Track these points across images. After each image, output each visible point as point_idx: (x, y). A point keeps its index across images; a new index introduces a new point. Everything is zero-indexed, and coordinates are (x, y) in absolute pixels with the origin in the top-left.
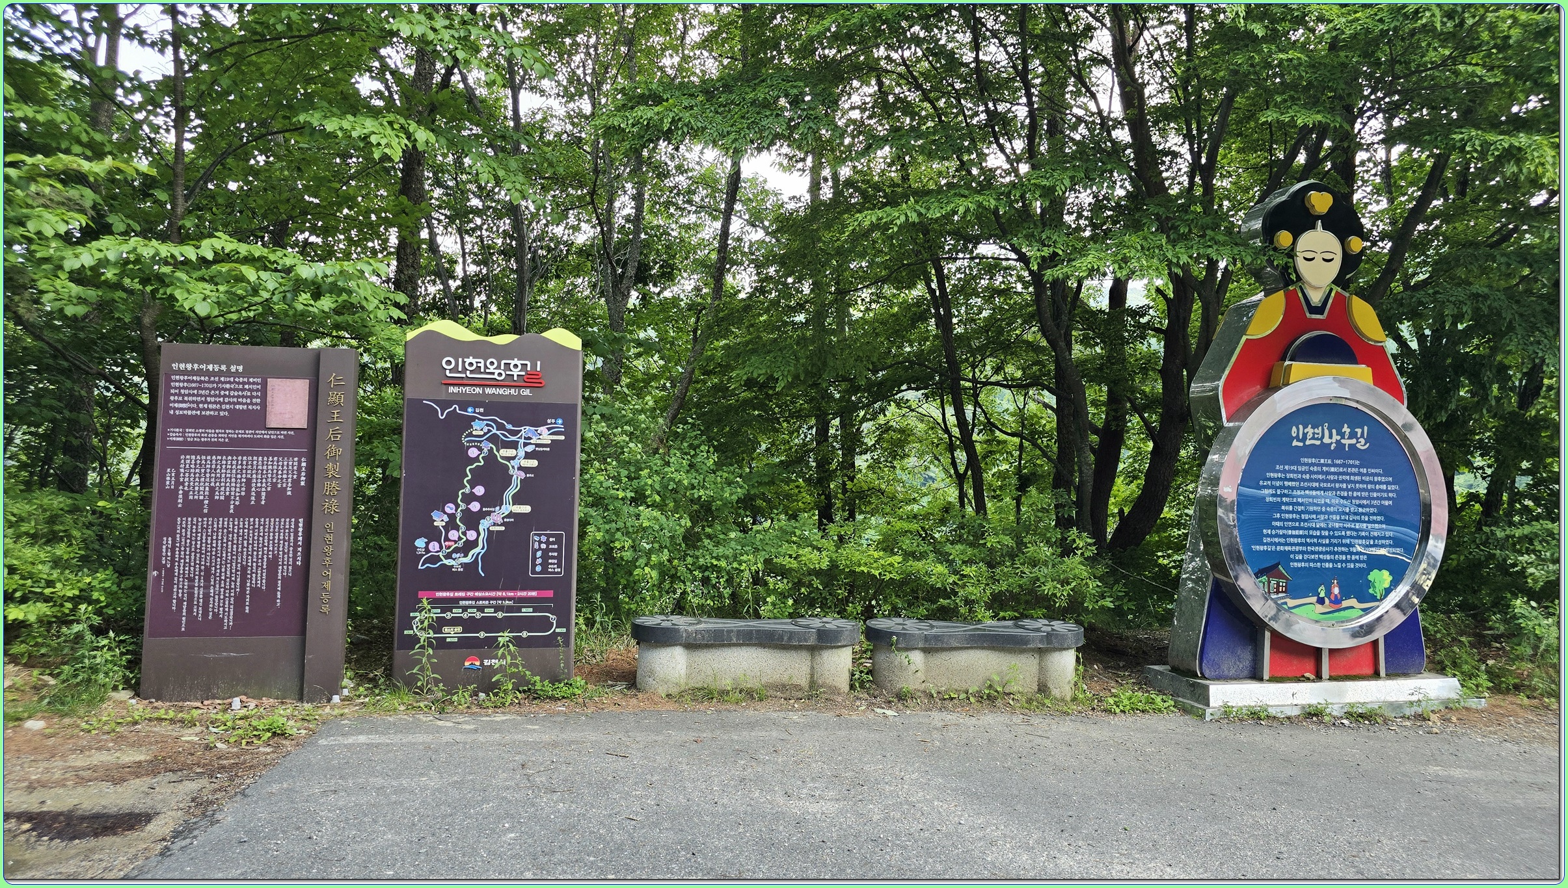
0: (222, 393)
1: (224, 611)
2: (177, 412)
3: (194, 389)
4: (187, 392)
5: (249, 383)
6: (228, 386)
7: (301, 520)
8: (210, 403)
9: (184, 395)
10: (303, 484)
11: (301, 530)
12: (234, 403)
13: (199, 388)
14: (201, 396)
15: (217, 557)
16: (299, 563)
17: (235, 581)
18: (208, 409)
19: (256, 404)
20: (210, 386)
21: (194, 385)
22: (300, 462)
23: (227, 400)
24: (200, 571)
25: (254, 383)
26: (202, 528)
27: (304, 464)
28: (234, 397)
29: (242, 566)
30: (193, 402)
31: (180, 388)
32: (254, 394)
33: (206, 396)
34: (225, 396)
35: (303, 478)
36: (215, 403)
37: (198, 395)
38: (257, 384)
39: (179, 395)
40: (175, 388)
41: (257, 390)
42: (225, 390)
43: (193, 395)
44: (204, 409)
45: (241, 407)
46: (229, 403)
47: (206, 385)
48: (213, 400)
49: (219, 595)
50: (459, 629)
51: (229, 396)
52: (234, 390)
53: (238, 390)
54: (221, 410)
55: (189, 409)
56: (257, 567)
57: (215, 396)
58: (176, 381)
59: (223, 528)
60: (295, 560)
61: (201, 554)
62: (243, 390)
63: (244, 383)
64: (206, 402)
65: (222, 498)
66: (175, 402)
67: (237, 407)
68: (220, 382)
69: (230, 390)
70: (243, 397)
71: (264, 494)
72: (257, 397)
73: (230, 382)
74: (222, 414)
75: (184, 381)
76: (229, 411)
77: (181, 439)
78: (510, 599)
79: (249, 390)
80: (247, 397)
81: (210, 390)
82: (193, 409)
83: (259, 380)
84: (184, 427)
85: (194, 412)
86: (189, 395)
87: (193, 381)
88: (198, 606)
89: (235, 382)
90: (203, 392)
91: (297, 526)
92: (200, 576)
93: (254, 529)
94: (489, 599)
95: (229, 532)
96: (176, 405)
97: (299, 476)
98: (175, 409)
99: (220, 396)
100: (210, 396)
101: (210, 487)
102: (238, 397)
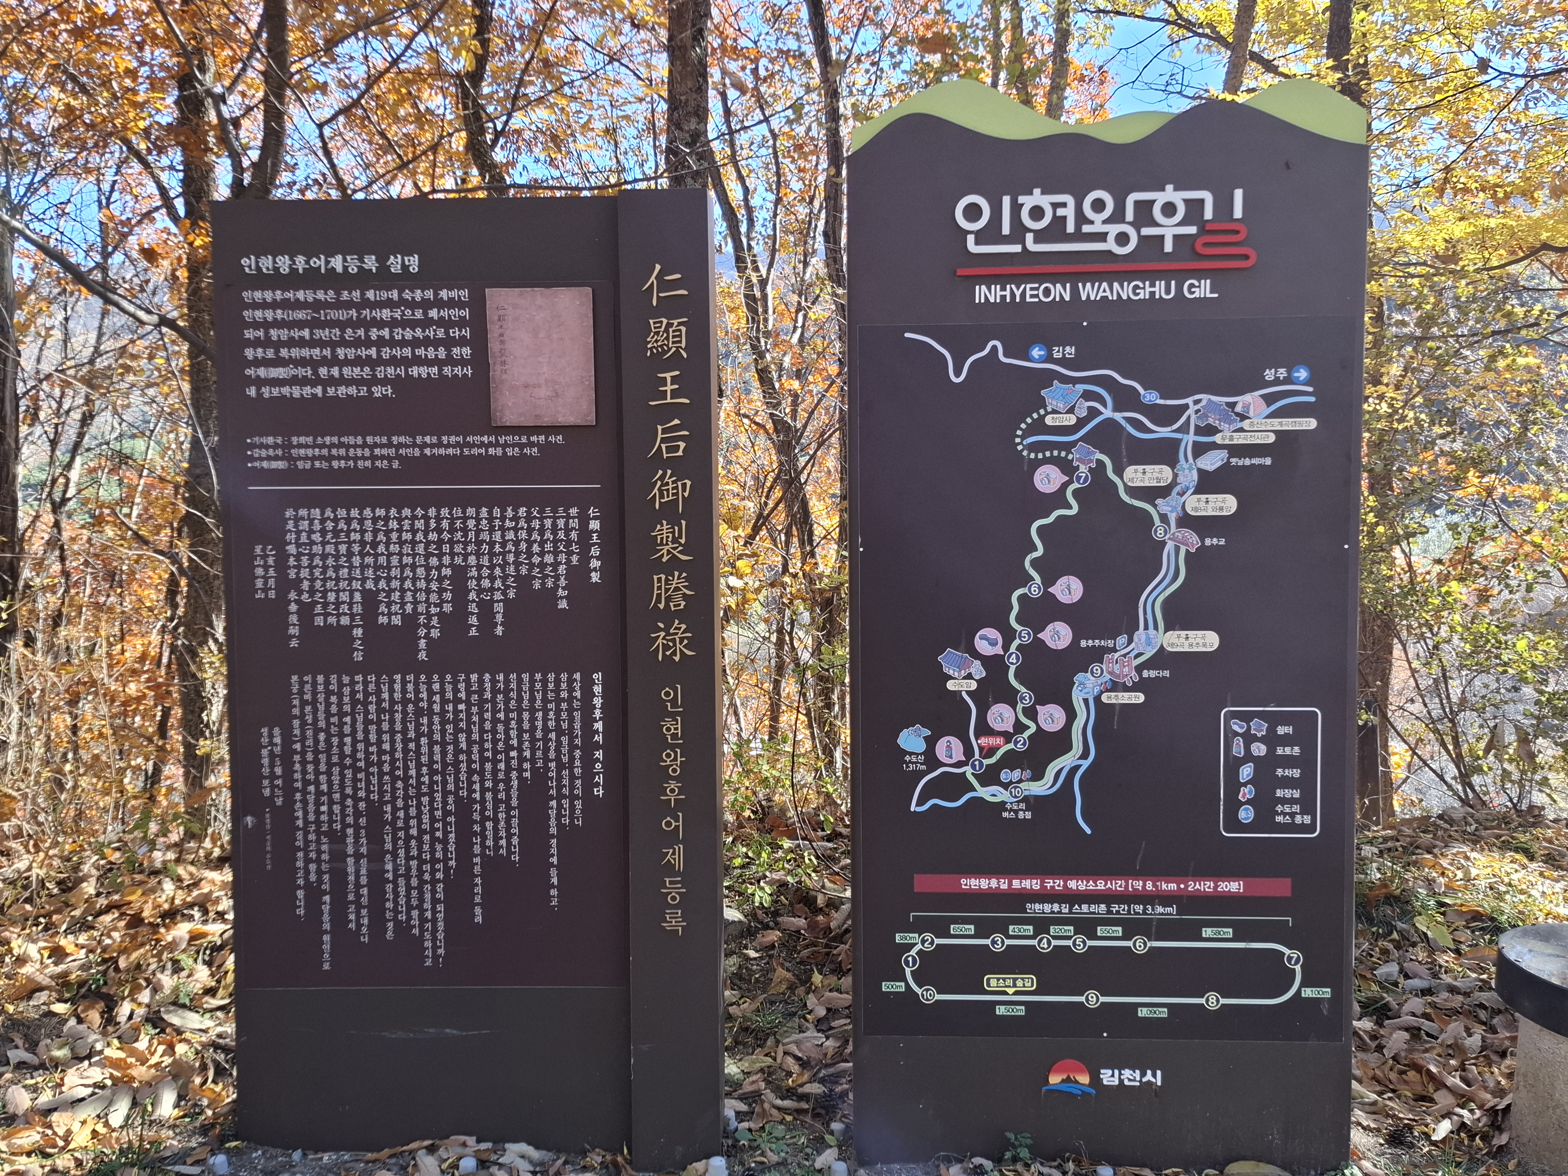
0: (374, 334)
1: (423, 920)
2: (266, 391)
3: (300, 324)
4: (284, 334)
5: (439, 304)
6: (386, 314)
7: (597, 676)
8: (346, 362)
9: (278, 345)
10: (595, 577)
11: (598, 702)
12: (407, 363)
13: (313, 324)
14: (321, 344)
15: (394, 779)
16: (599, 792)
17: (445, 842)
18: (342, 381)
19: (463, 362)
20: (341, 315)
21: (300, 315)
22: (584, 520)
23: (386, 353)
24: (357, 814)
25: (451, 303)
26: (354, 702)
27: (595, 525)
28: (403, 343)
29: (458, 800)
30: (302, 362)
31: (266, 325)
32: (455, 333)
33: (333, 345)
34: (381, 343)
35: (595, 563)
36: (358, 362)
37: (313, 343)
38: (460, 305)
39: (266, 343)
40: (256, 325)
41: (461, 323)
42: (380, 324)
43: (301, 343)
44: (332, 381)
45: (424, 371)
46: (394, 361)
47: (333, 314)
48: (351, 353)
49: (407, 877)
50: (1029, 982)
51: (392, 343)
52: (405, 324)
53: (413, 324)
54: (374, 381)
55: (294, 381)
56: (496, 802)
57: (357, 343)
58: (255, 306)
59: (405, 702)
60: (589, 785)
61: (356, 770)
62: (427, 323)
63: (426, 305)
64: (334, 361)
65: (397, 620)
66: (257, 363)
67: (415, 371)
68: (366, 303)
69: (393, 324)
70: (426, 342)
71: (499, 607)
72: (462, 342)
73: (389, 304)
74: (378, 391)
75: (274, 305)
76: (395, 382)
77: (280, 465)
78: (1166, 899)
79: (441, 322)
80: (436, 343)
81: (342, 325)
82: (302, 382)
83: (464, 294)
84: (287, 434)
85: (307, 390)
86: (291, 343)
87: (298, 305)
88: (359, 907)
89: (402, 302)
90: (323, 334)
91: (588, 694)
92: (357, 827)
93: (482, 702)
94: (1108, 898)
95: (419, 712)
96: (262, 372)
97: (585, 558)
98: (260, 382)
99: (368, 343)
100: (344, 343)
101: (364, 592)
102: (415, 343)
